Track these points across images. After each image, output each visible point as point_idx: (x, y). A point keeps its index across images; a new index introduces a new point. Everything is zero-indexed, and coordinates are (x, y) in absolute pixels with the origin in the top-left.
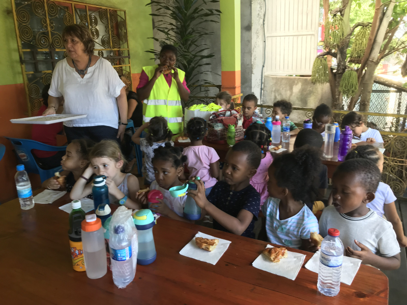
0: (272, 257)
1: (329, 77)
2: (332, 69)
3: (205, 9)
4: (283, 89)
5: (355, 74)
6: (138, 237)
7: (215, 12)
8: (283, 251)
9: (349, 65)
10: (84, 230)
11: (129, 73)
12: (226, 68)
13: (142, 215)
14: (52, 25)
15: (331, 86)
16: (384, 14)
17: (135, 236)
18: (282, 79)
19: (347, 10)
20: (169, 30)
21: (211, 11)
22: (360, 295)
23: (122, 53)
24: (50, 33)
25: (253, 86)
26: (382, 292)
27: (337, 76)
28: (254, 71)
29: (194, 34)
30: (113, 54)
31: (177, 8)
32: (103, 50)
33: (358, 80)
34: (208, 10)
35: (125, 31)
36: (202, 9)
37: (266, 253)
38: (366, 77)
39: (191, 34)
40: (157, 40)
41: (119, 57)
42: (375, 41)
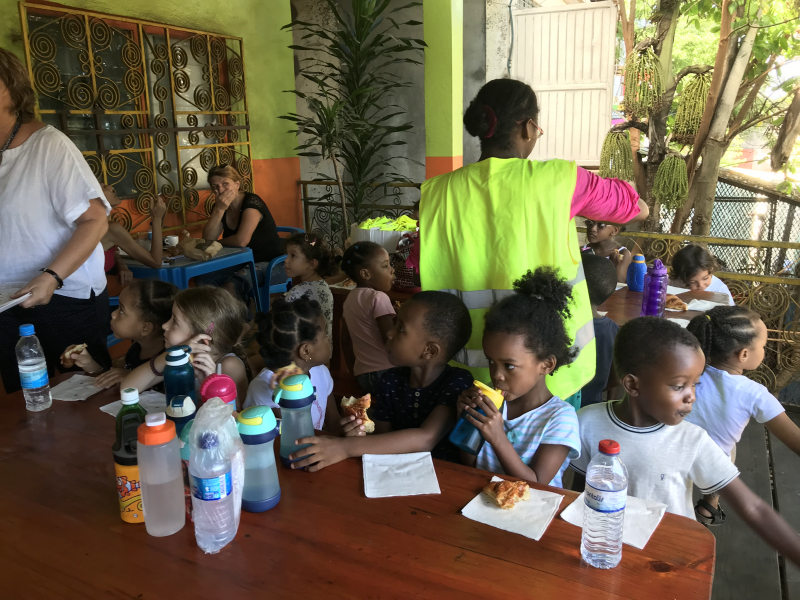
0: (500, 499)
1: (635, 170)
2: (640, 156)
3: (395, 37)
5: (682, 164)
6: (246, 458)
7: (415, 44)
8: (520, 488)
9: (671, 148)
10: (143, 442)
11: (248, 158)
12: (433, 151)
13: (254, 417)
14: (99, 64)
15: (637, 186)
16: (737, 50)
17: (239, 455)
19: (666, 43)
20: (326, 78)
21: (407, 41)
22: (660, 567)
23: (235, 120)
24: (94, 80)
26: (701, 562)
27: (649, 168)
29: (375, 85)
30: (217, 122)
31: (341, 34)
32: (196, 113)
33: (689, 177)
34: (403, 40)
35: (241, 78)
36: (390, 38)
37: (489, 491)
38: (705, 170)
40: (302, 95)
41: (229, 128)
42: (719, 101)
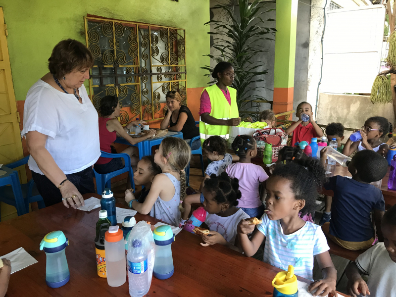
3: (261, 27)
4: (339, 107)
6: (156, 253)
7: (271, 30)
10: (107, 240)
11: (185, 88)
12: (278, 85)
13: (161, 231)
14: (118, 44)
15: (394, 106)
18: (339, 96)
20: (225, 48)
23: (179, 69)
24: (115, 51)
28: (310, 87)
30: (171, 70)
31: (233, 26)
32: (161, 66)
34: (265, 28)
35: (183, 49)
36: (258, 28)
39: (246, 52)
40: (212, 57)
41: (176, 73)
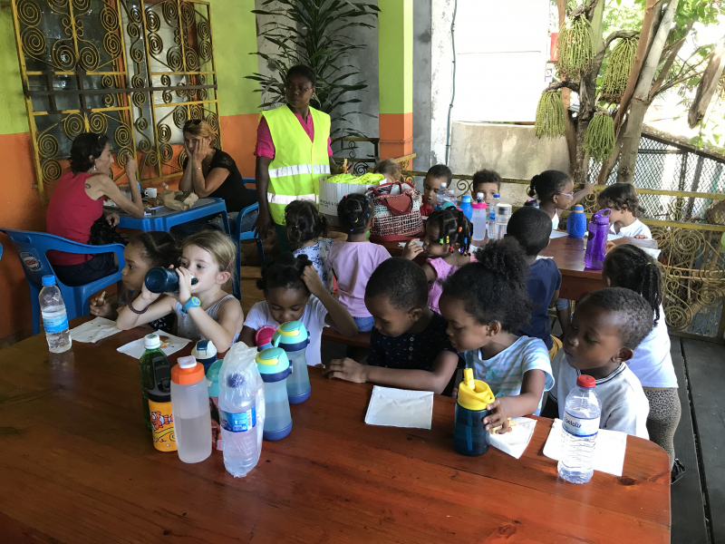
1: (566, 125)
2: (570, 113)
3: (351, 2)
4: (485, 146)
5: (610, 121)
9: (599, 106)
11: (216, 116)
12: (386, 108)
13: (270, 358)
15: (568, 141)
16: (661, 17)
18: (484, 128)
19: (597, 9)
21: (361, 6)
23: (204, 79)
24: (76, 43)
25: (432, 141)
26: (660, 476)
27: (580, 124)
28: (435, 114)
29: (331, 48)
32: (169, 73)
33: (615, 132)
35: (209, 40)
38: (629, 126)
39: (327, 48)
41: (198, 87)
42: (644, 63)
